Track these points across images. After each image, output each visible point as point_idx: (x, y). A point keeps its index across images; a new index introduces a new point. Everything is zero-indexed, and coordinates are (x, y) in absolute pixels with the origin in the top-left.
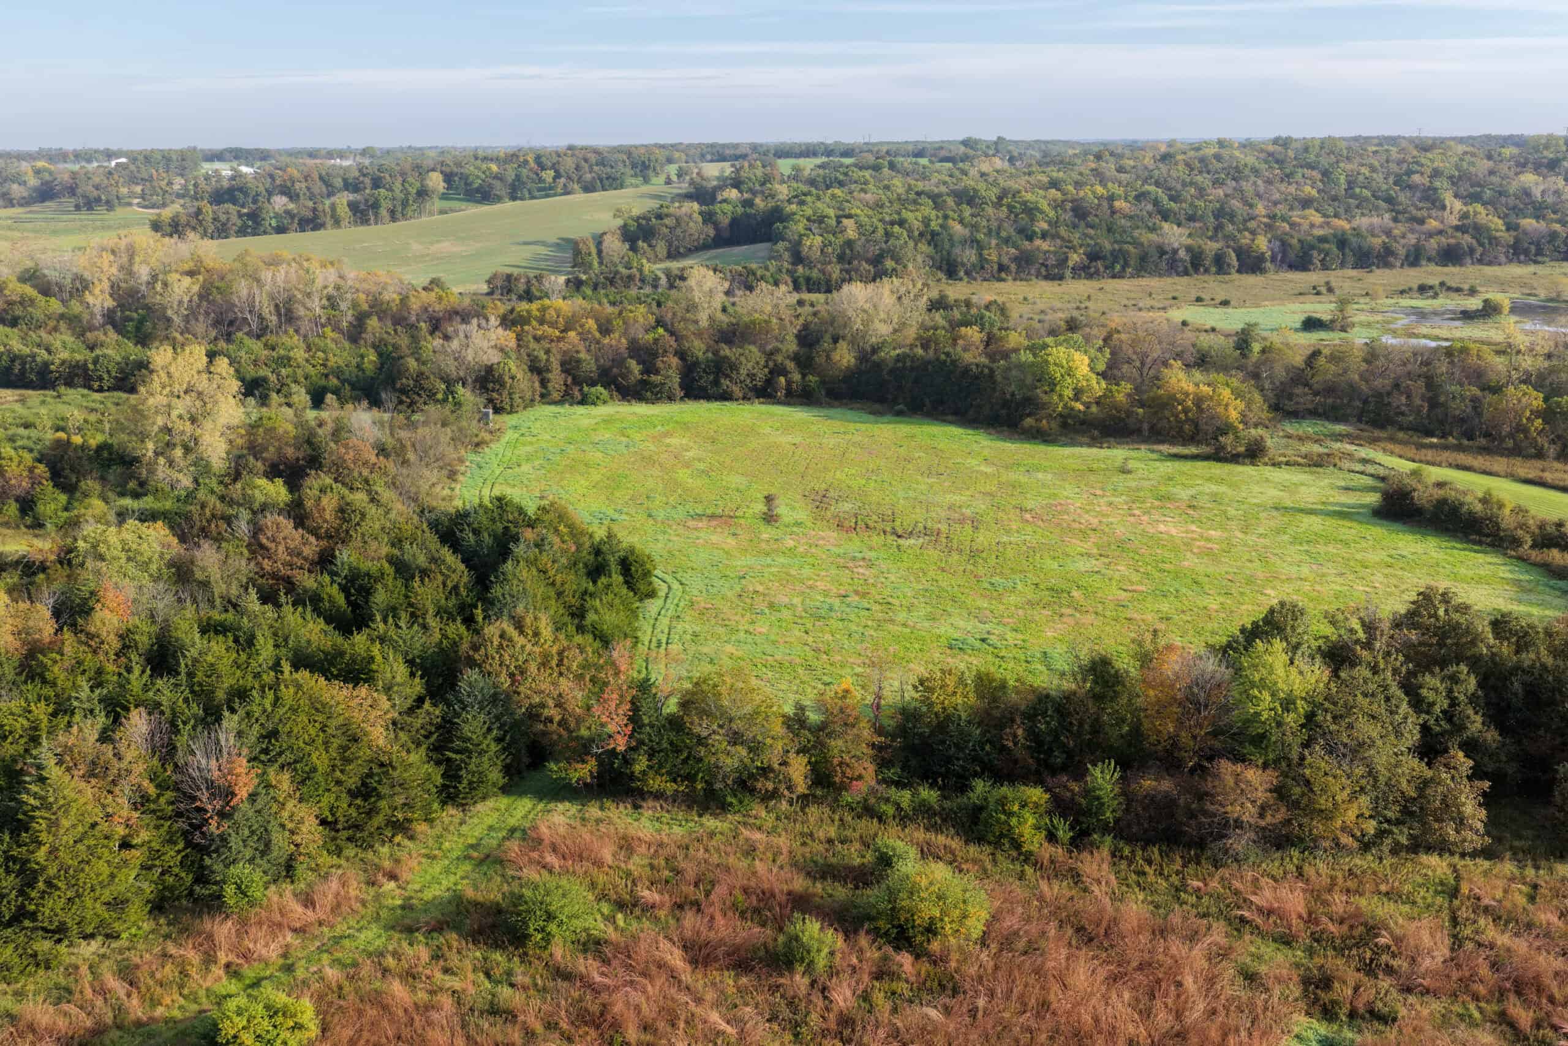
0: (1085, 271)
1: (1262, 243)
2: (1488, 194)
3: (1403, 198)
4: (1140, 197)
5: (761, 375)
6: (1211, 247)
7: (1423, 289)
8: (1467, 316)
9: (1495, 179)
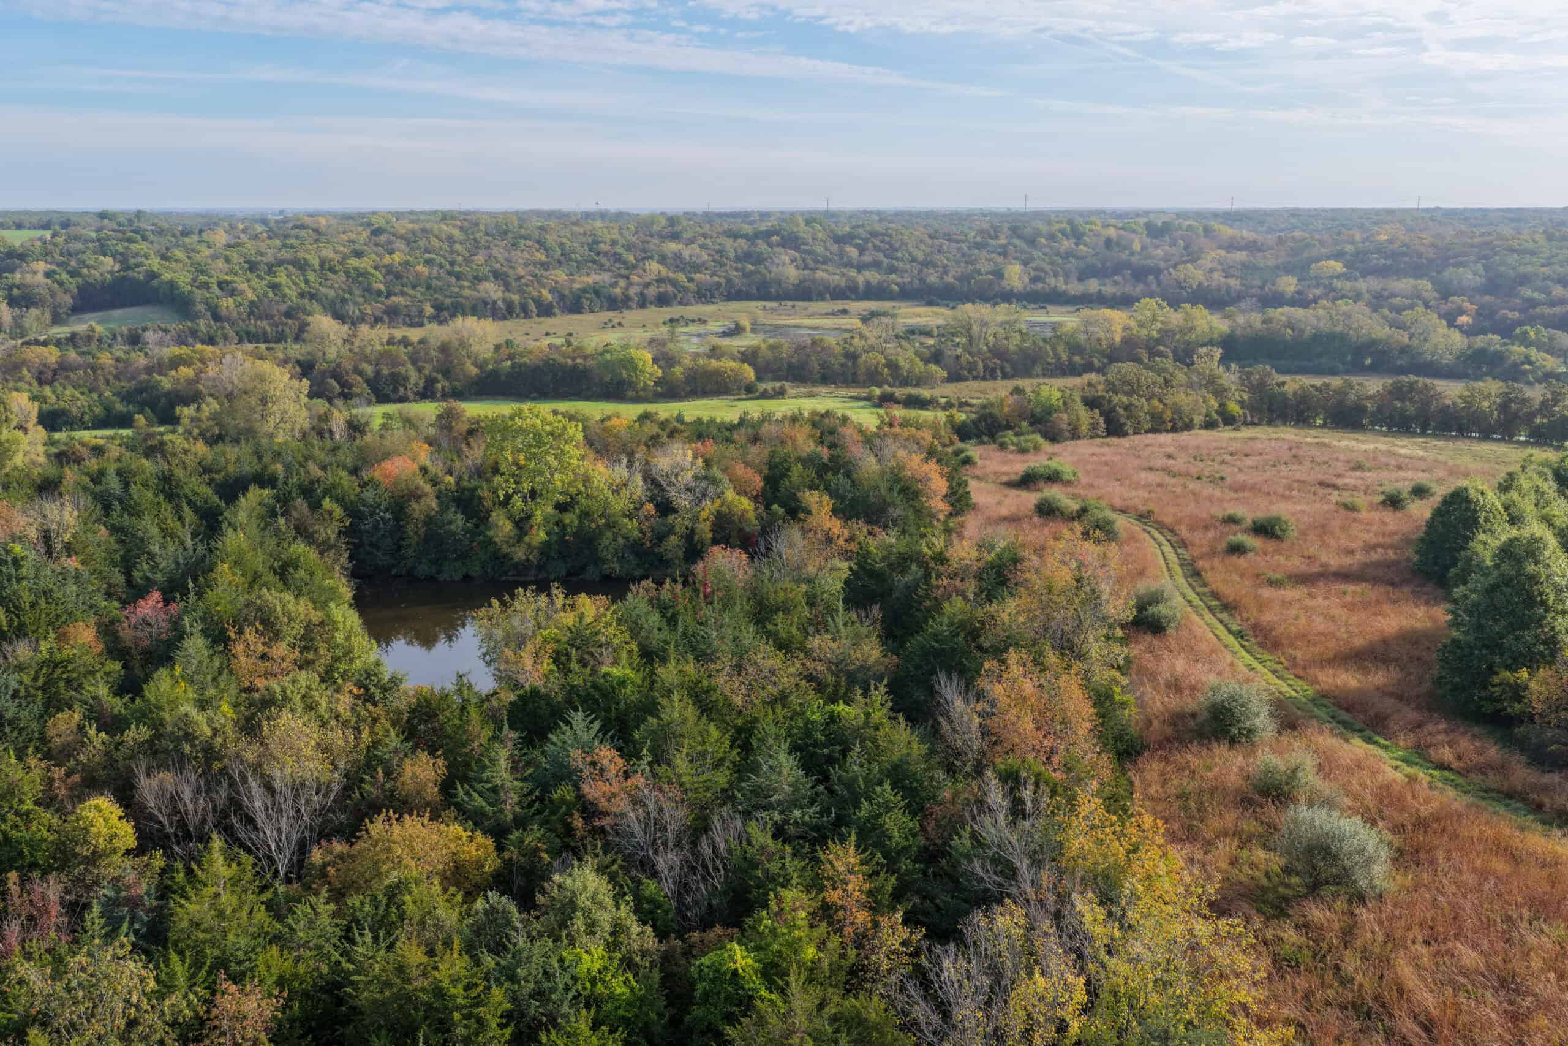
1: (546, 295)
2: (656, 257)
3: (603, 260)
6: (516, 298)
7: (673, 321)
8: (725, 335)
9: (651, 247)
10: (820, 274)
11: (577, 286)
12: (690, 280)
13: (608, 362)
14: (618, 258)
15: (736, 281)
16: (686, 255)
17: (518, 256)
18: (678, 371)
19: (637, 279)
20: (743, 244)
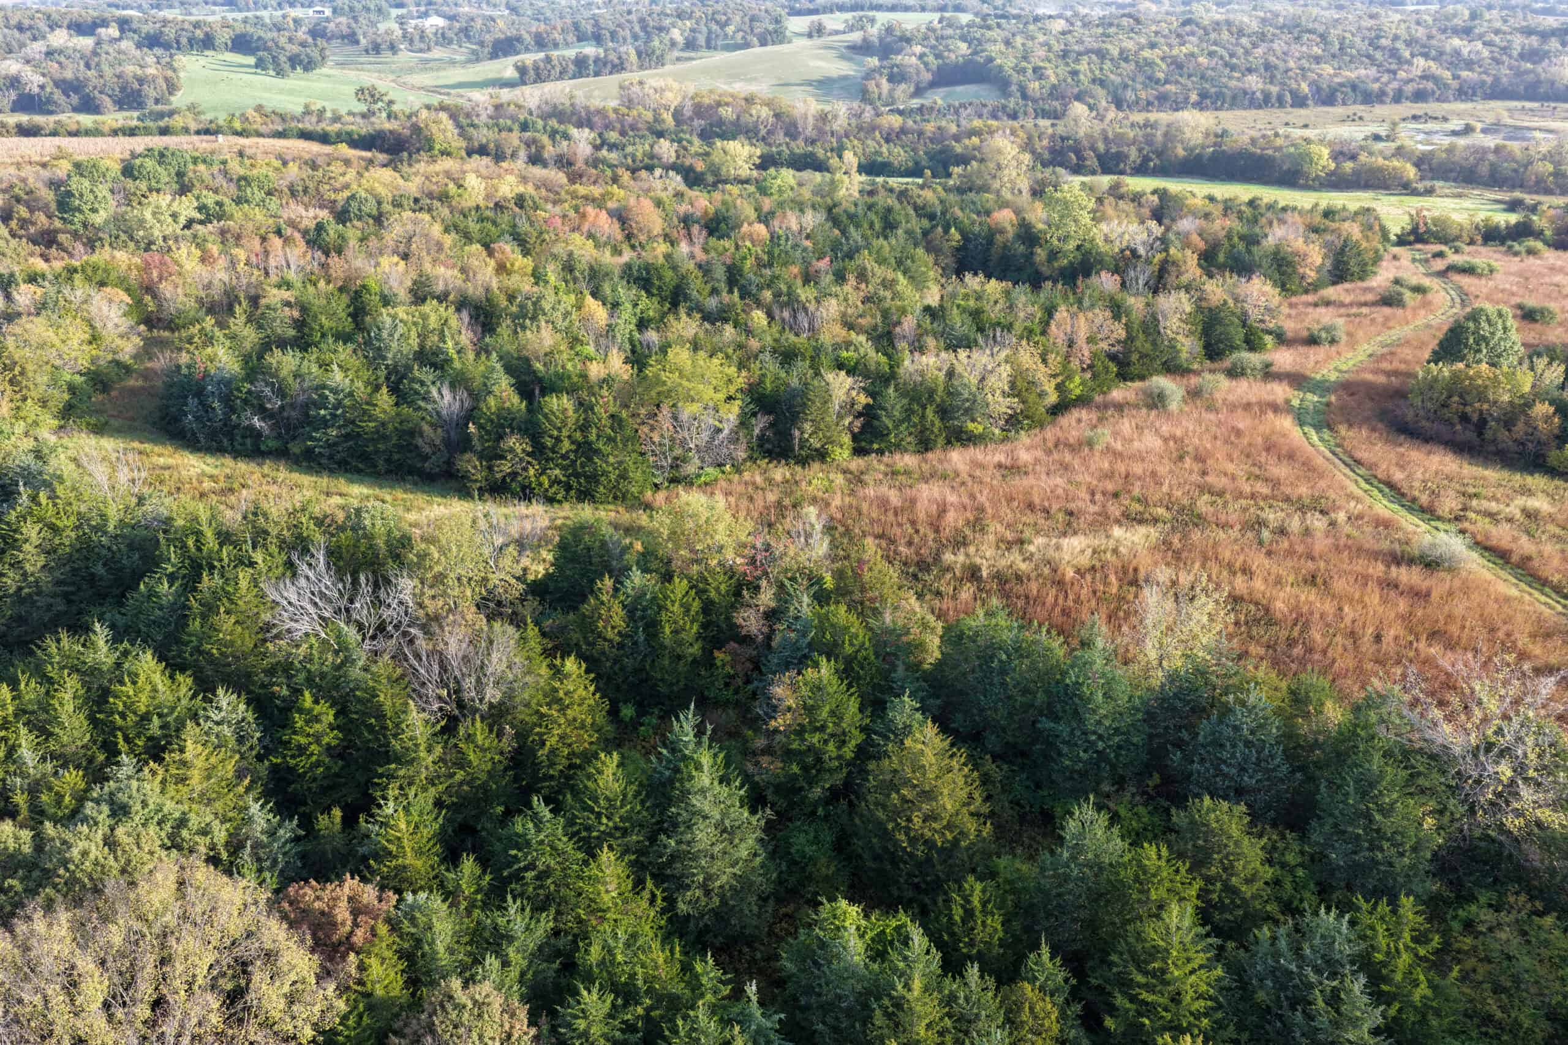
0: (1199, 106)
1: (1305, 87)
2: (1433, 53)
3: (1378, 55)
4: (1211, 54)
5: (1139, 161)
6: (1274, 89)
7: (1415, 118)
8: (1454, 133)
9: (1434, 42)
11: (1337, 80)
12: (1456, 77)
13: (1290, 155)
14: (1394, 53)
15: (1504, 80)
16: (1465, 52)
17: (1297, 49)
18: (1348, 166)
19: (1402, 74)
20: (1534, 41)
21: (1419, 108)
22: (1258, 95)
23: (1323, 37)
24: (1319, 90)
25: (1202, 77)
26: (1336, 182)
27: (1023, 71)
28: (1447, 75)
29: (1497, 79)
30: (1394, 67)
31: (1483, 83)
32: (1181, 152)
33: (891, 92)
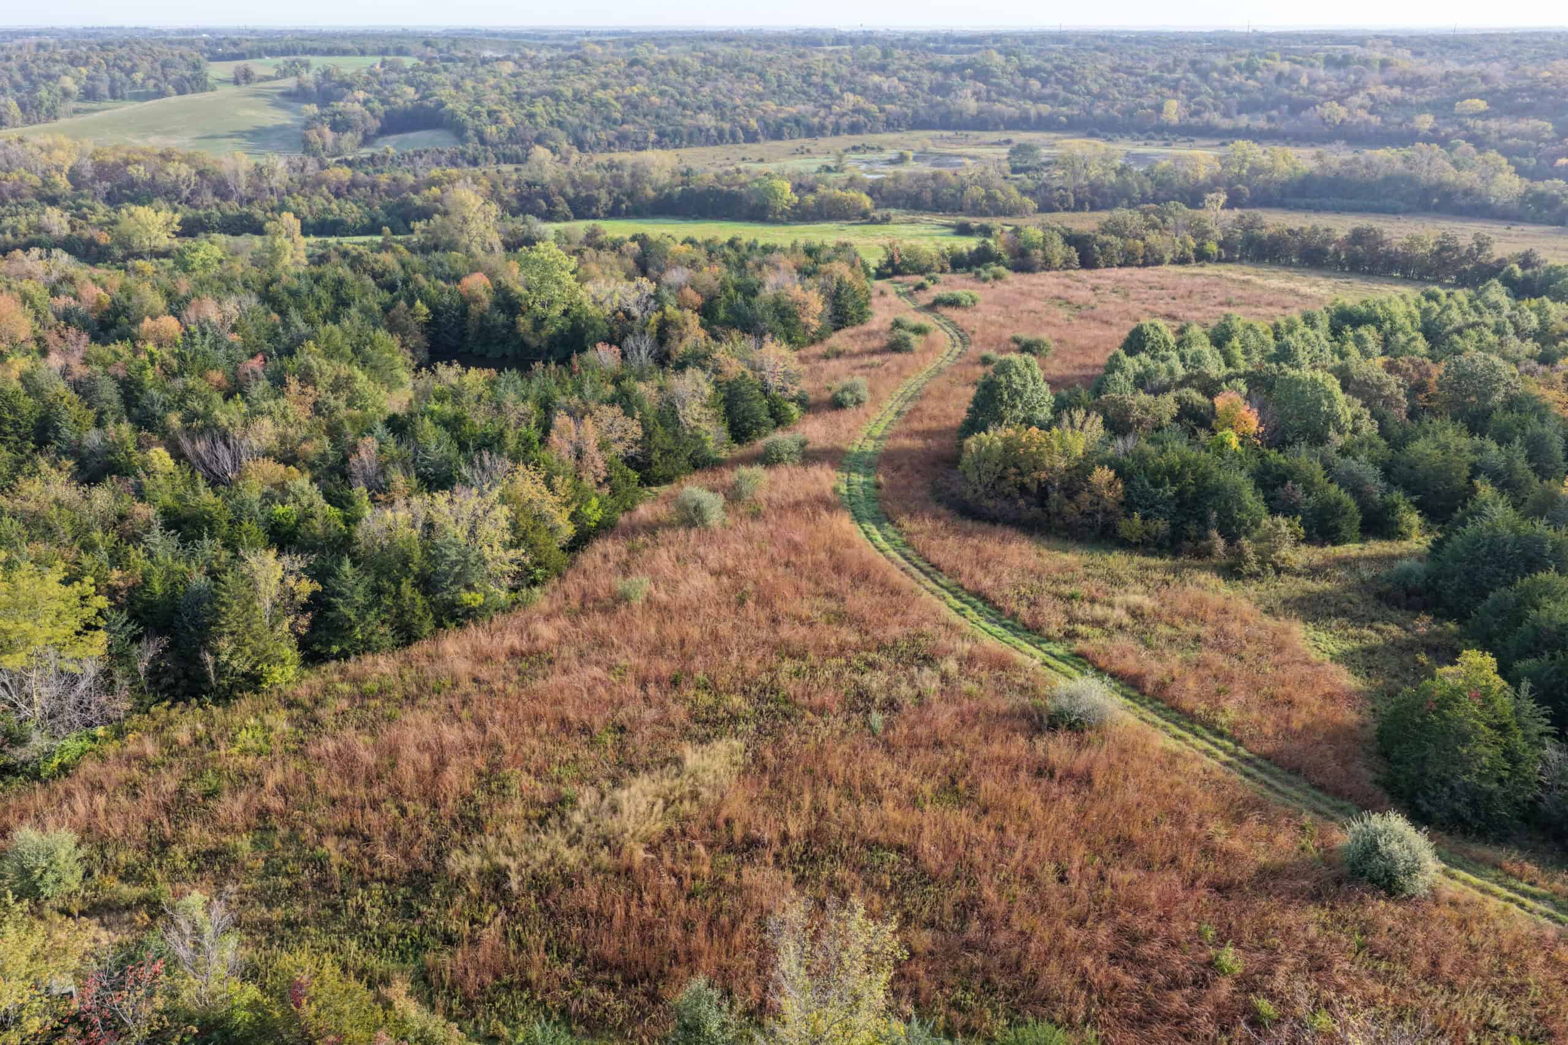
0: (659, 144)
1: (754, 124)
2: (859, 88)
3: (812, 91)
4: (662, 93)
5: (610, 204)
6: (727, 126)
7: (855, 149)
8: (891, 162)
9: (857, 79)
10: (998, 106)
11: (782, 115)
12: (882, 110)
13: (756, 190)
14: (825, 89)
15: (922, 112)
16: (885, 86)
17: (740, 88)
18: (810, 198)
19: (836, 109)
20: (938, 76)
21: (857, 140)
22: (713, 132)
23: (761, 75)
24: (766, 125)
25: (657, 117)
26: (802, 215)
27: (478, 114)
28: (874, 108)
29: (916, 112)
30: (828, 102)
31: (906, 115)
32: (650, 193)
33: (336, 141)
